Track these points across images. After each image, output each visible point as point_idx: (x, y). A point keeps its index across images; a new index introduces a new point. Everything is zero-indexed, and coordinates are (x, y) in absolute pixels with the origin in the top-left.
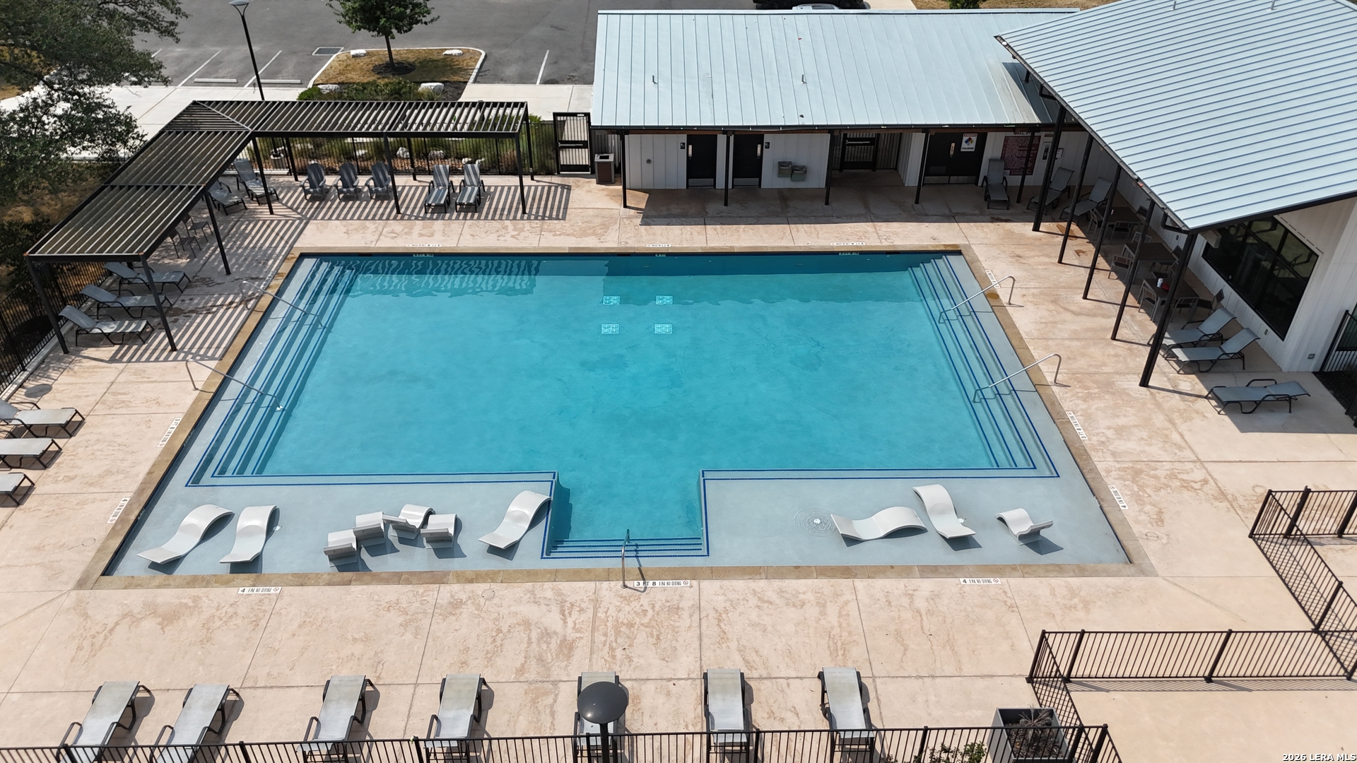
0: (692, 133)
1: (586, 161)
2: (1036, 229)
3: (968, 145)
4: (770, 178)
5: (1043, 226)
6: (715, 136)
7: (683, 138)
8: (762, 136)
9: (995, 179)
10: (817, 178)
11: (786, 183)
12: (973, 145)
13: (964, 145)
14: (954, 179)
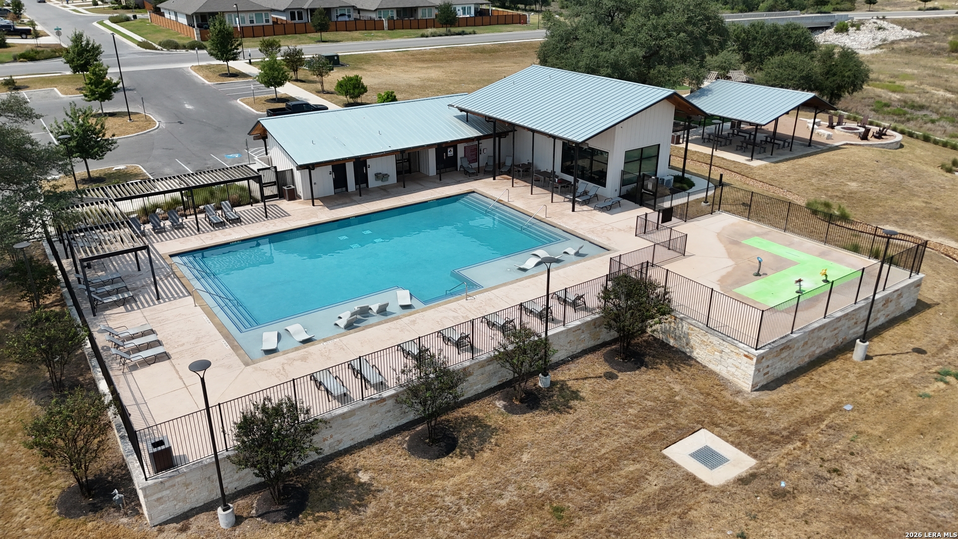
0: (335, 163)
1: (276, 192)
2: (494, 179)
3: (450, 153)
4: (372, 183)
5: (497, 178)
6: (344, 165)
7: (330, 168)
8: (365, 161)
9: (466, 164)
10: (393, 179)
11: (380, 183)
12: (452, 153)
13: (449, 153)
14: (448, 169)
